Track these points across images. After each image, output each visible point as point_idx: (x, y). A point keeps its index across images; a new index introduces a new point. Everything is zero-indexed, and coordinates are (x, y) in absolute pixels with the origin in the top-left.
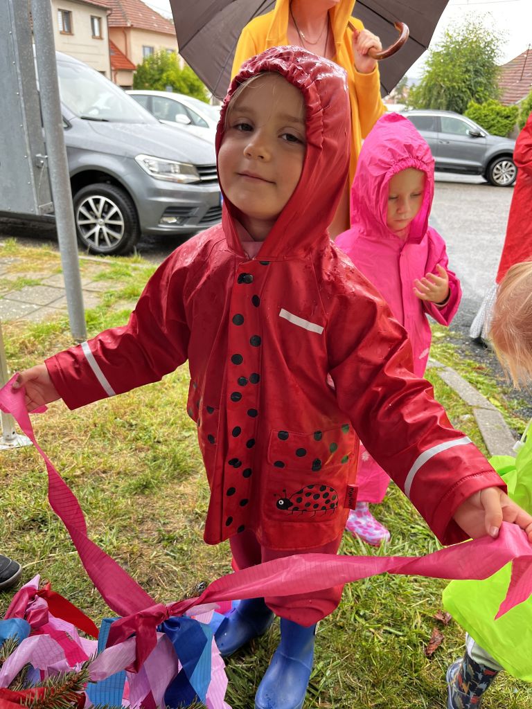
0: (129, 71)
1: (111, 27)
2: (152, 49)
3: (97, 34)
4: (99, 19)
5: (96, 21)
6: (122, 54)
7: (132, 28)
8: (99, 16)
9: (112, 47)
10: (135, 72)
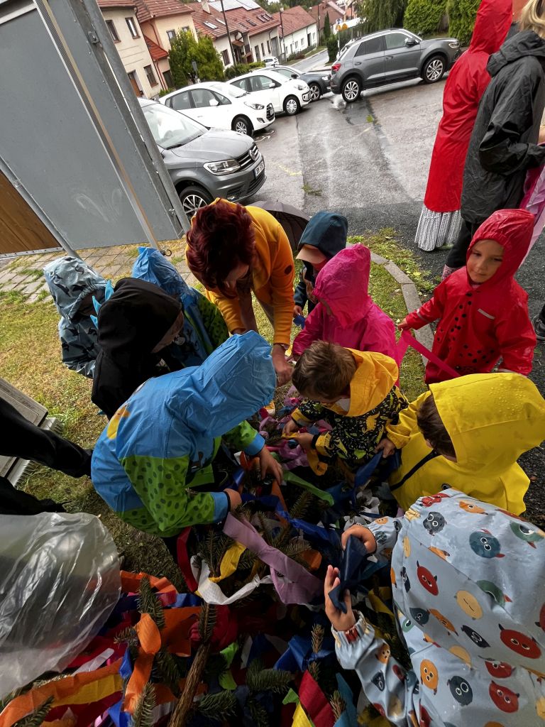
0: (165, 58)
1: (142, 23)
2: (173, 32)
3: (135, 34)
4: (132, 19)
5: (130, 21)
6: (156, 45)
7: (155, 18)
8: (130, 16)
9: (148, 40)
10: (169, 58)
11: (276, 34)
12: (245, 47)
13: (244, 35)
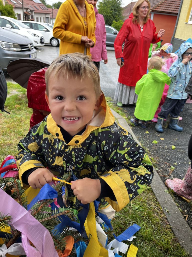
11: (49, 16)
12: (31, 16)
13: (32, 11)
